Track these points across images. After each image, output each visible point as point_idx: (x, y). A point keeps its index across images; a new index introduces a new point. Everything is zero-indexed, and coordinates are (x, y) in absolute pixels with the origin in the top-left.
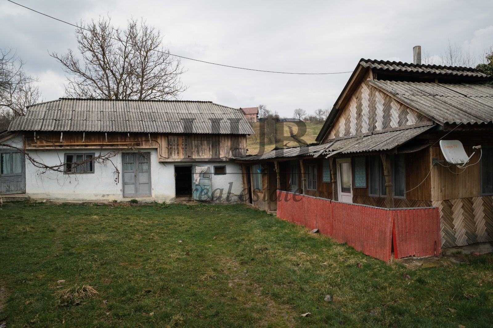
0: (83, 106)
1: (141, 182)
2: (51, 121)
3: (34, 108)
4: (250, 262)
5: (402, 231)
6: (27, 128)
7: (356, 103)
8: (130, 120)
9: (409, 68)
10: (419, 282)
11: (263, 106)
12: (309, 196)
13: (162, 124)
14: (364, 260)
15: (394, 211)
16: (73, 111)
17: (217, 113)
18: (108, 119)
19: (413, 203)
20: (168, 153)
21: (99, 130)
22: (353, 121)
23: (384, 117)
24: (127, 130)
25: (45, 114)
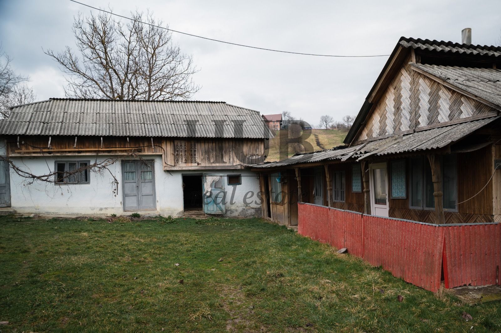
0: (76, 107)
1: (144, 193)
2: (38, 123)
3: (20, 109)
4: (259, 294)
5: (455, 253)
6: (10, 132)
7: (394, 94)
8: (130, 122)
9: (460, 49)
10: (486, 326)
11: (286, 113)
12: (336, 209)
13: (167, 127)
14: (406, 291)
15: (444, 228)
16: (64, 113)
17: (230, 114)
18: (105, 122)
19: (467, 218)
20: (174, 161)
21: (94, 134)
22: (390, 116)
23: (429, 110)
24: (126, 134)
25: (32, 116)
